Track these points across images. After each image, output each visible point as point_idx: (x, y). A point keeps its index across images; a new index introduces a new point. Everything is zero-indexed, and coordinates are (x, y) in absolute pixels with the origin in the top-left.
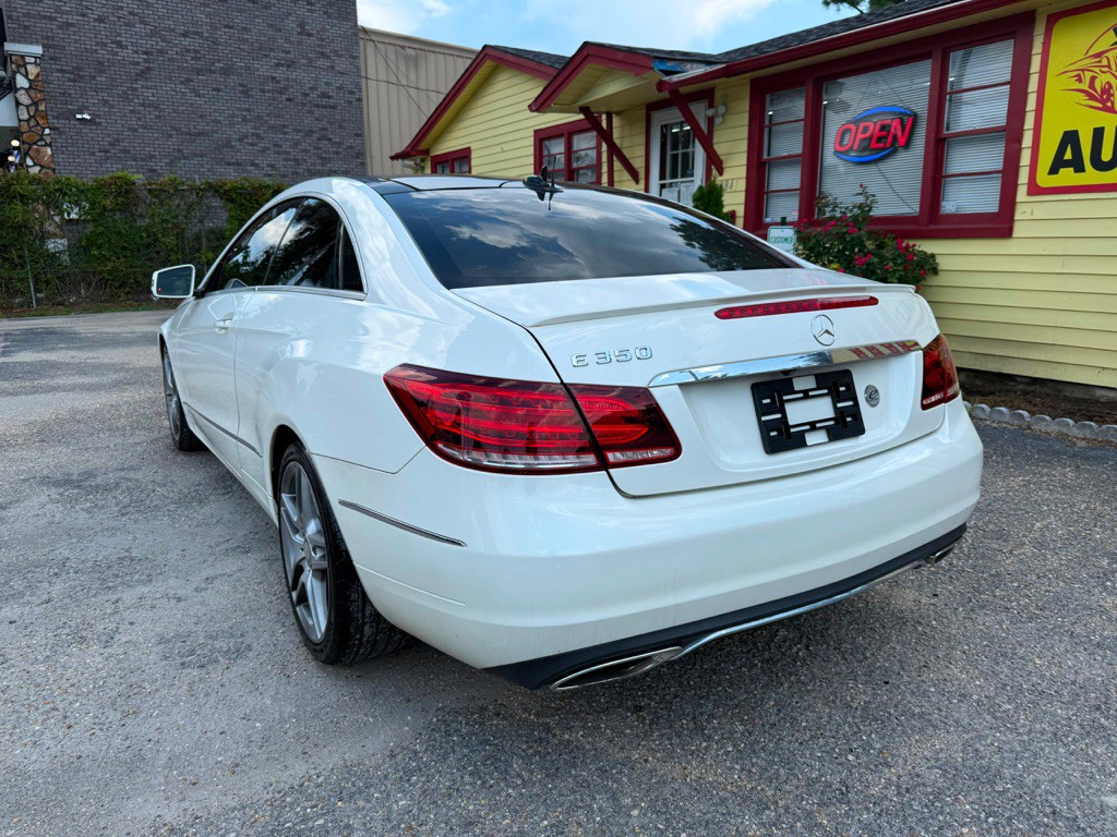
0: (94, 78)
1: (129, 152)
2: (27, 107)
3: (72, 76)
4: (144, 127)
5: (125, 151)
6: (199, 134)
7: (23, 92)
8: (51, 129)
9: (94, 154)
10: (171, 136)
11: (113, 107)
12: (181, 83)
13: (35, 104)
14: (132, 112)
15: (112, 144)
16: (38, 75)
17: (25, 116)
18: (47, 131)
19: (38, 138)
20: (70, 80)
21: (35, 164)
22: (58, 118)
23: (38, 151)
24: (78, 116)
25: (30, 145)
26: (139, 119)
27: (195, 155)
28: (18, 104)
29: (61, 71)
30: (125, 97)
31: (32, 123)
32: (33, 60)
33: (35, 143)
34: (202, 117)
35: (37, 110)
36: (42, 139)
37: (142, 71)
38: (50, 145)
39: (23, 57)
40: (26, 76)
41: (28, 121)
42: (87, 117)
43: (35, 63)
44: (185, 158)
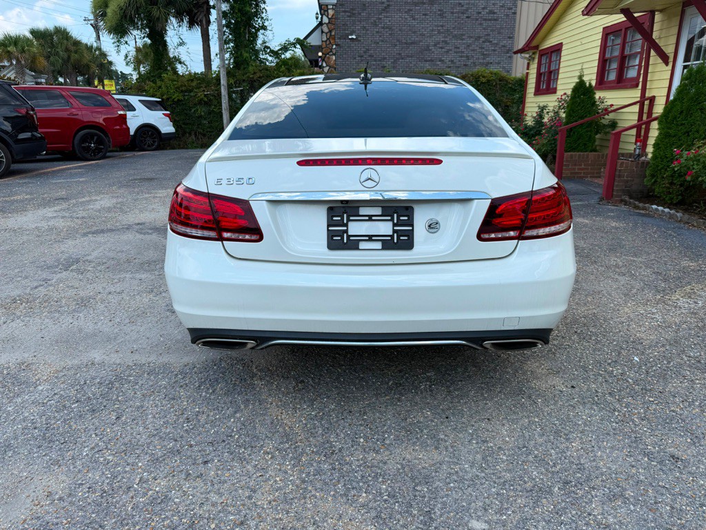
0: (360, 14)
1: (373, 56)
2: (326, 33)
3: (349, 14)
4: (382, 41)
5: (371, 56)
6: (412, 43)
7: (325, 25)
8: (336, 45)
9: (355, 58)
10: (396, 45)
11: (367, 30)
12: (406, 12)
13: (330, 31)
14: (377, 32)
15: (365, 52)
16: (333, 15)
17: (325, 39)
18: (334, 47)
19: (329, 50)
20: (348, 16)
21: (327, 66)
22: (340, 38)
23: (329, 58)
24: (350, 37)
25: (326, 55)
26: (380, 36)
27: (408, 56)
28: (322, 32)
29: (345, 12)
30: (375, 24)
31: (328, 42)
32: (331, 7)
33: (328, 54)
34: (414, 32)
35: (331, 35)
36: (331, 51)
37: (385, 7)
38: (335, 54)
39: (327, 6)
40: (327, 17)
41: (326, 41)
42: (354, 37)
43: (333, 9)
44: (402, 59)
